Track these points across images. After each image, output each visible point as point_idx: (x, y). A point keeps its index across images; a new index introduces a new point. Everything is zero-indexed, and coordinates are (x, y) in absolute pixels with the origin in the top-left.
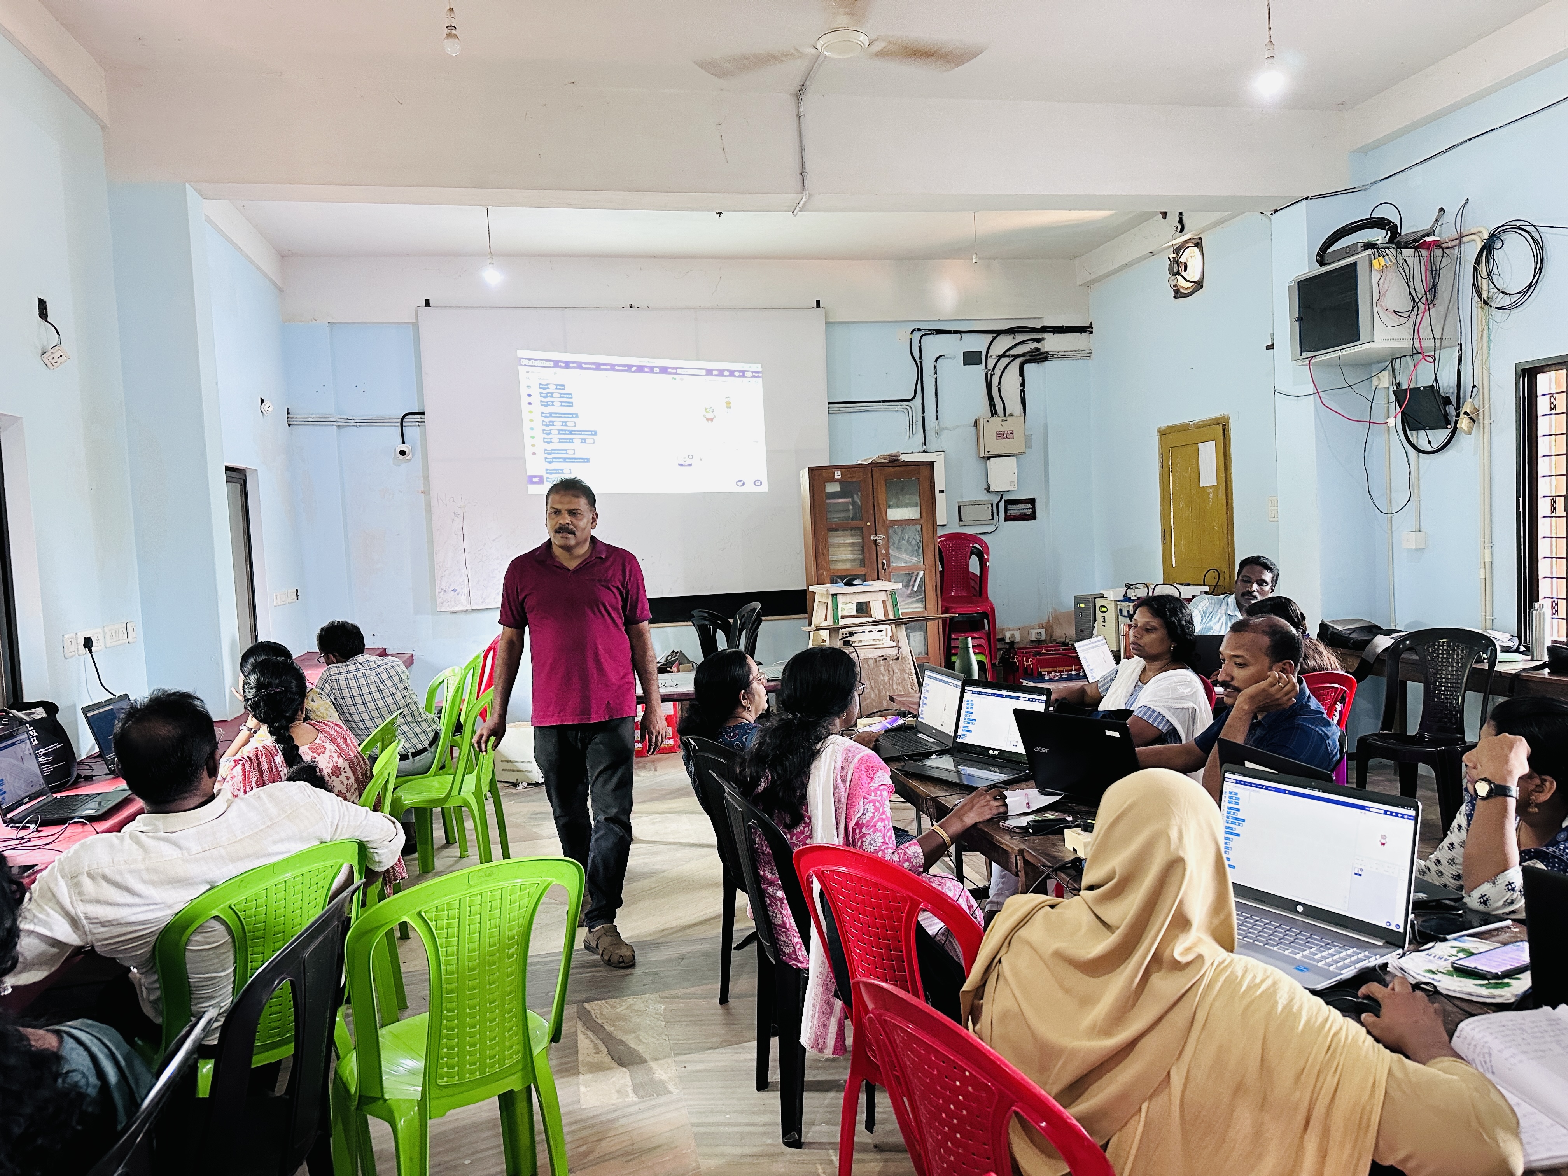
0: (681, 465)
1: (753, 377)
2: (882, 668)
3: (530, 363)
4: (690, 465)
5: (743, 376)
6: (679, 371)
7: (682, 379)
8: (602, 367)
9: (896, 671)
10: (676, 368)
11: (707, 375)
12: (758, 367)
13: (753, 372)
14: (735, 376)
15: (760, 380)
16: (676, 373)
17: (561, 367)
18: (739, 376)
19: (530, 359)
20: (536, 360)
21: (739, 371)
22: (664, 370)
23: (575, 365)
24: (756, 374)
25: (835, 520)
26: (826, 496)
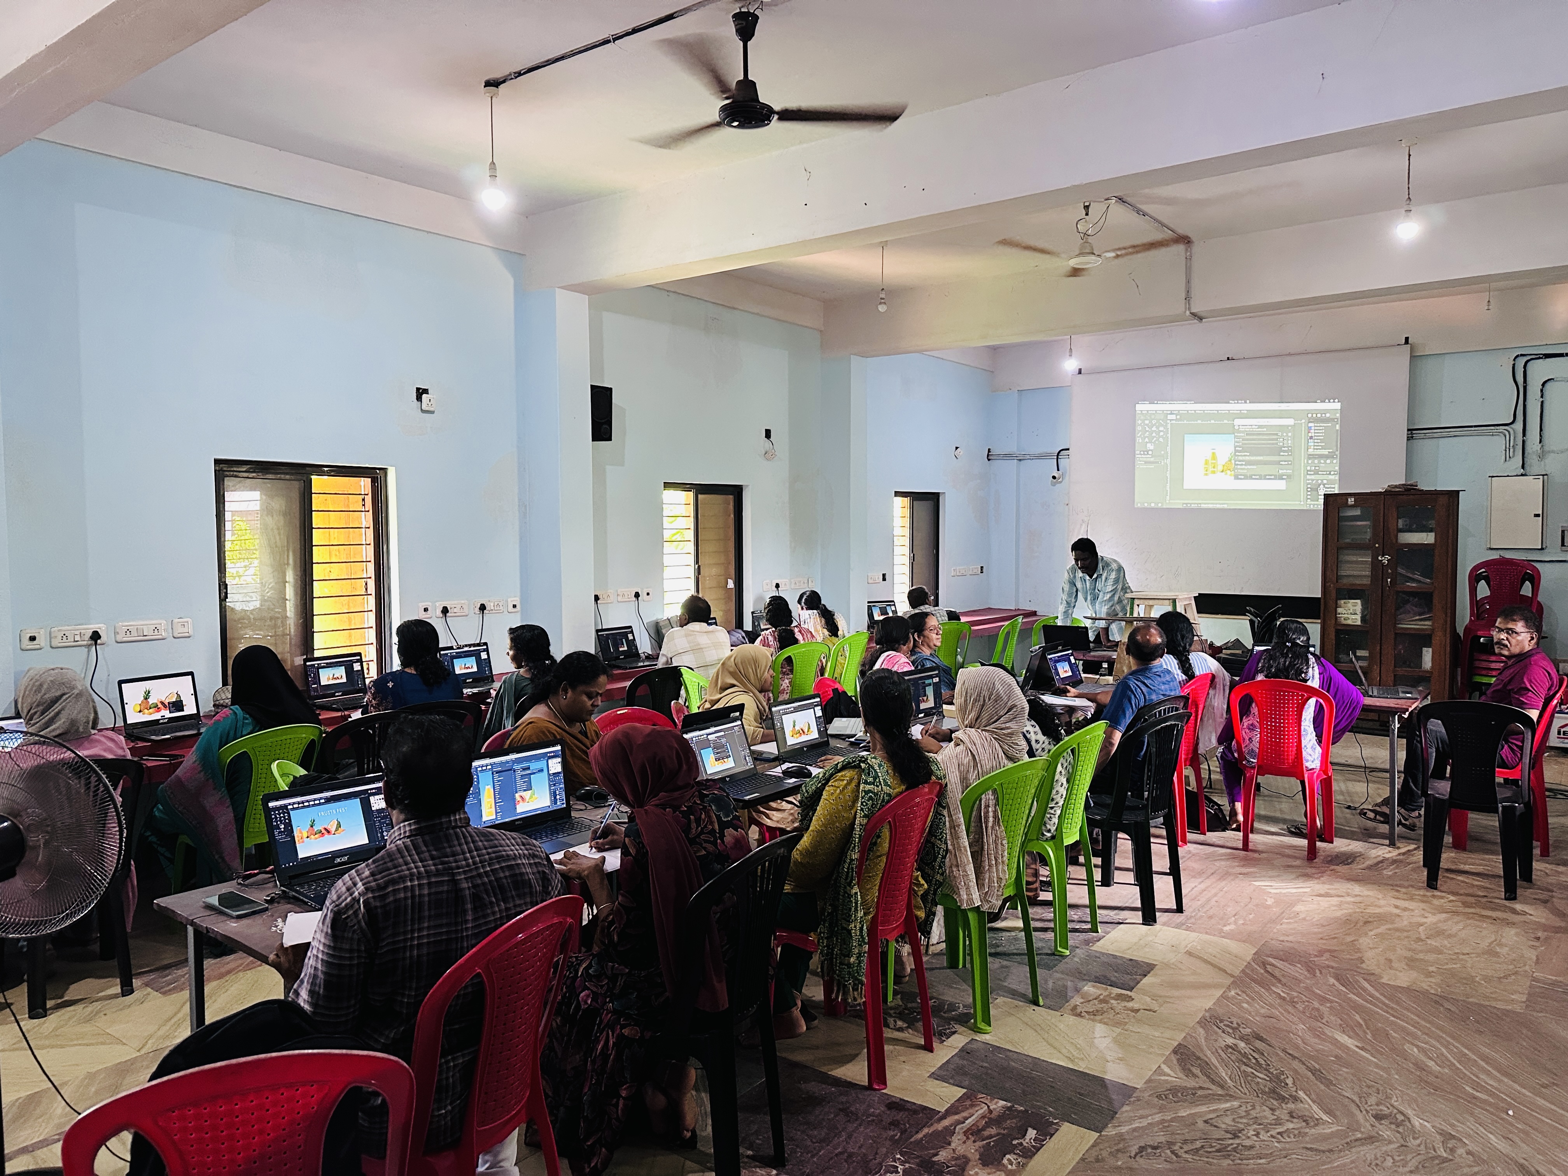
25: (1348, 541)
26: (1340, 519)
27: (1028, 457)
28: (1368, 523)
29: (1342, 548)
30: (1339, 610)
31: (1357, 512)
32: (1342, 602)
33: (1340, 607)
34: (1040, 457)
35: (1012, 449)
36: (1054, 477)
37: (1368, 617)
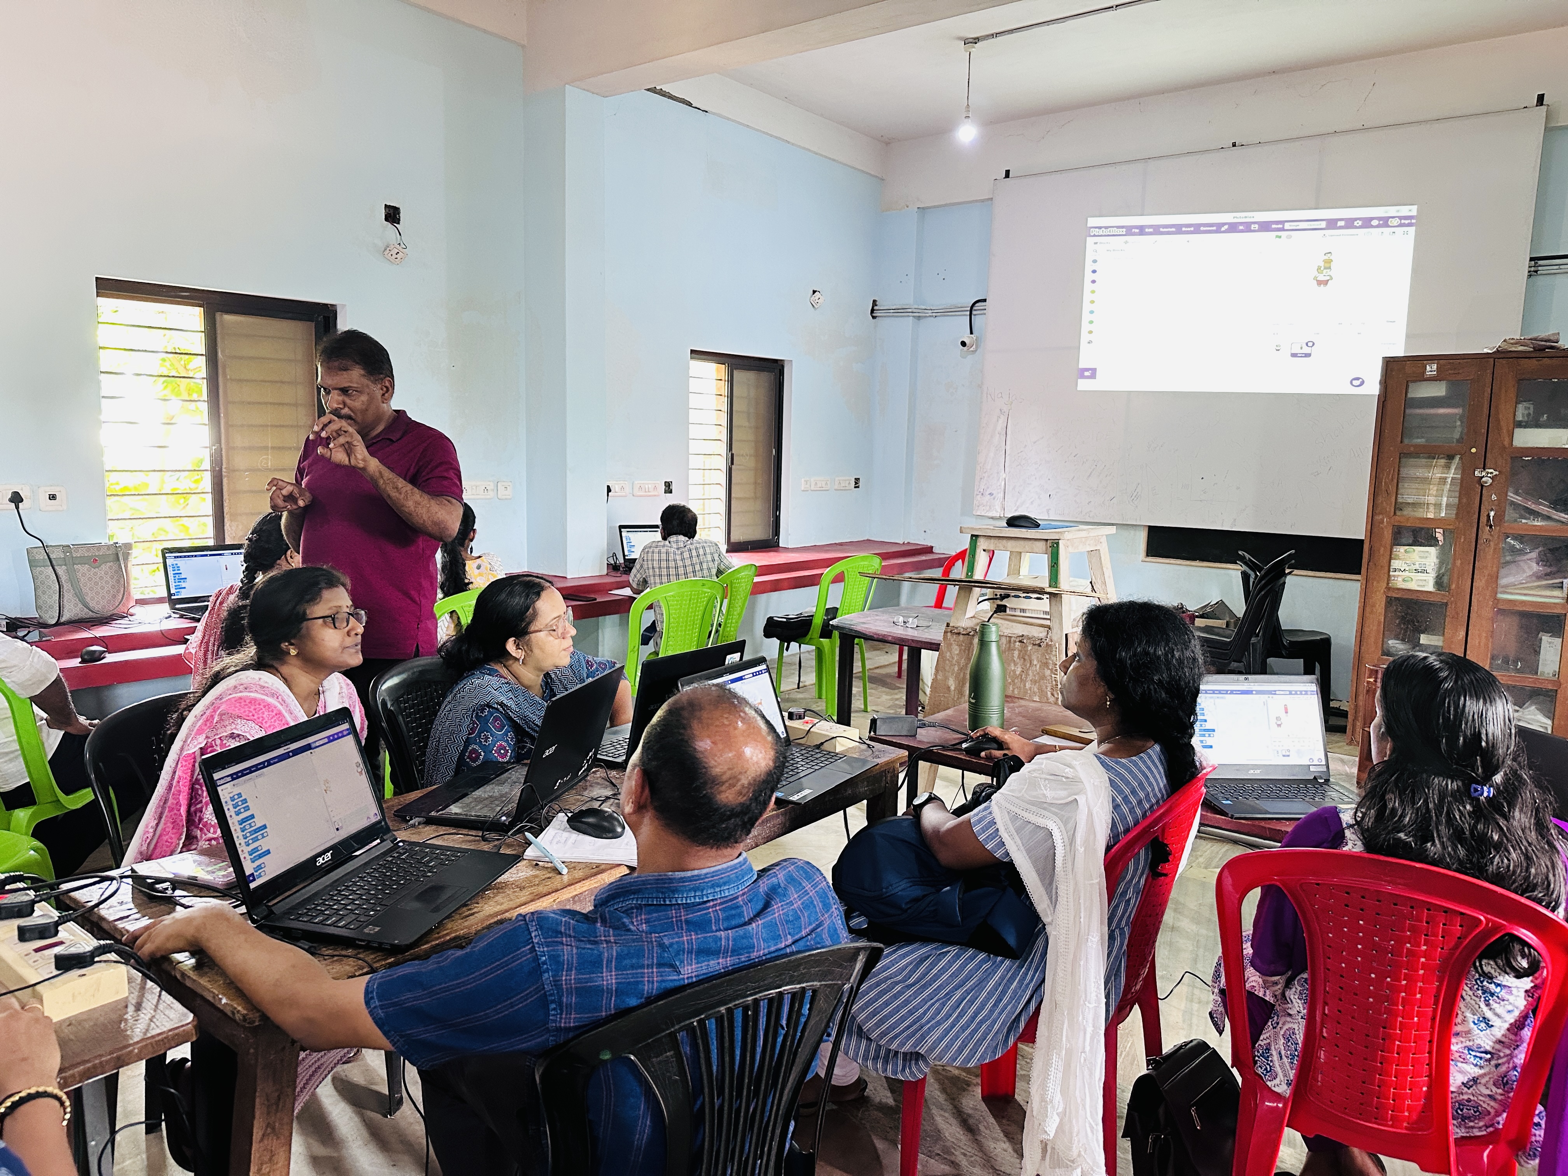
0: (1294, 355)
1: (1401, 225)
2: (1016, 653)
3: (1101, 232)
4: (1308, 355)
5: (1386, 225)
6: (1287, 226)
7: (1289, 237)
8: (1184, 229)
9: (1035, 662)
10: (1283, 222)
11: (1327, 228)
12: (1412, 210)
13: (1401, 218)
14: (1372, 227)
15: (1412, 230)
16: (1283, 230)
17: (1135, 234)
18: (1378, 226)
19: (1100, 228)
20: (1106, 228)
21: (1379, 219)
22: (1265, 227)
23: (1151, 230)
24: (1405, 222)
25: (1420, 441)
26: (1412, 403)
27: (929, 313)
28: (1457, 411)
29: (1409, 455)
30: (1395, 564)
31: (1439, 390)
32: (1402, 549)
33: (1398, 558)
34: (948, 312)
35: (907, 299)
36: (963, 344)
37: (1445, 579)
